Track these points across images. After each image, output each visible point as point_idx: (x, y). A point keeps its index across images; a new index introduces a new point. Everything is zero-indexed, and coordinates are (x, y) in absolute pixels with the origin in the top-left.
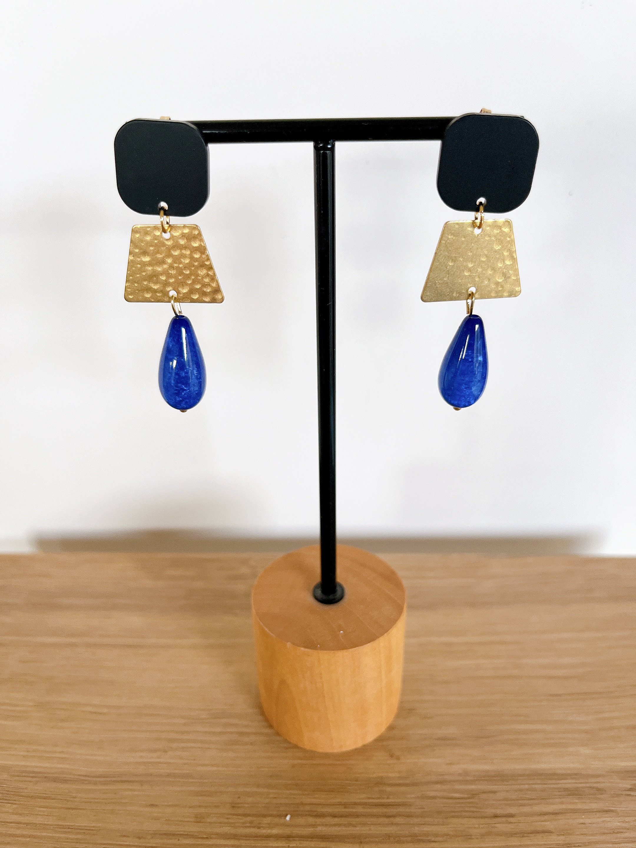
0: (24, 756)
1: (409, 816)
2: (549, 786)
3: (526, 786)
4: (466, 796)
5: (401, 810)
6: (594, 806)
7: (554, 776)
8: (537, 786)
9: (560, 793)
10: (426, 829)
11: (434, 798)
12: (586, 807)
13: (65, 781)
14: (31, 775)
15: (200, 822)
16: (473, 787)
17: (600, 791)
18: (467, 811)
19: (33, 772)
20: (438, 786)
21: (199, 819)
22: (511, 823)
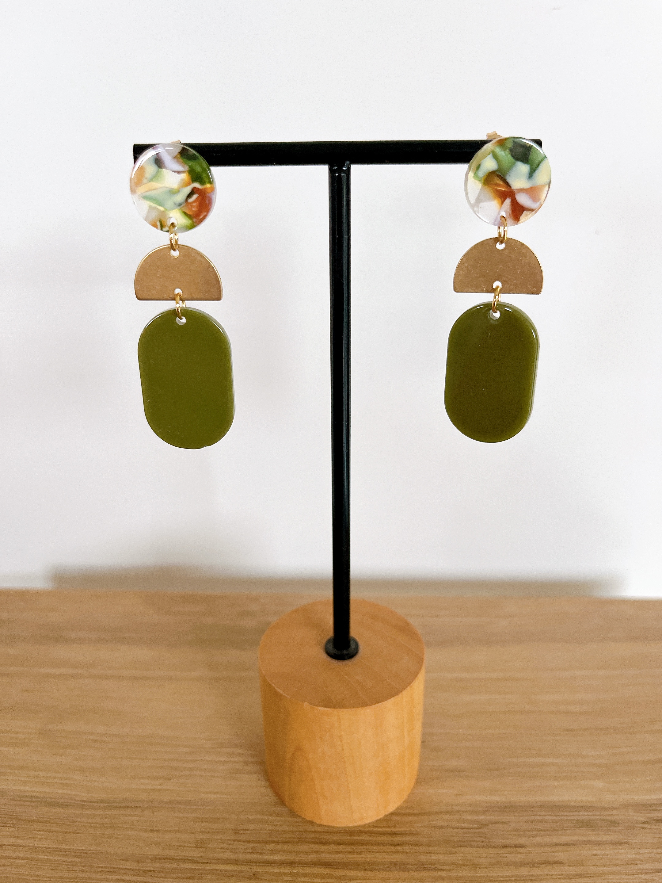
0: (24, 782)
1: (417, 844)
2: (561, 818)
3: (538, 818)
4: (475, 826)
5: (408, 838)
6: (607, 838)
7: (566, 807)
8: (548, 818)
9: (572, 825)
10: (433, 857)
11: (442, 827)
12: (599, 838)
13: (64, 806)
15: (201, 847)
16: (483, 817)
17: (614, 823)
18: (476, 841)
20: (447, 816)
21: (200, 845)
22: (521, 853)
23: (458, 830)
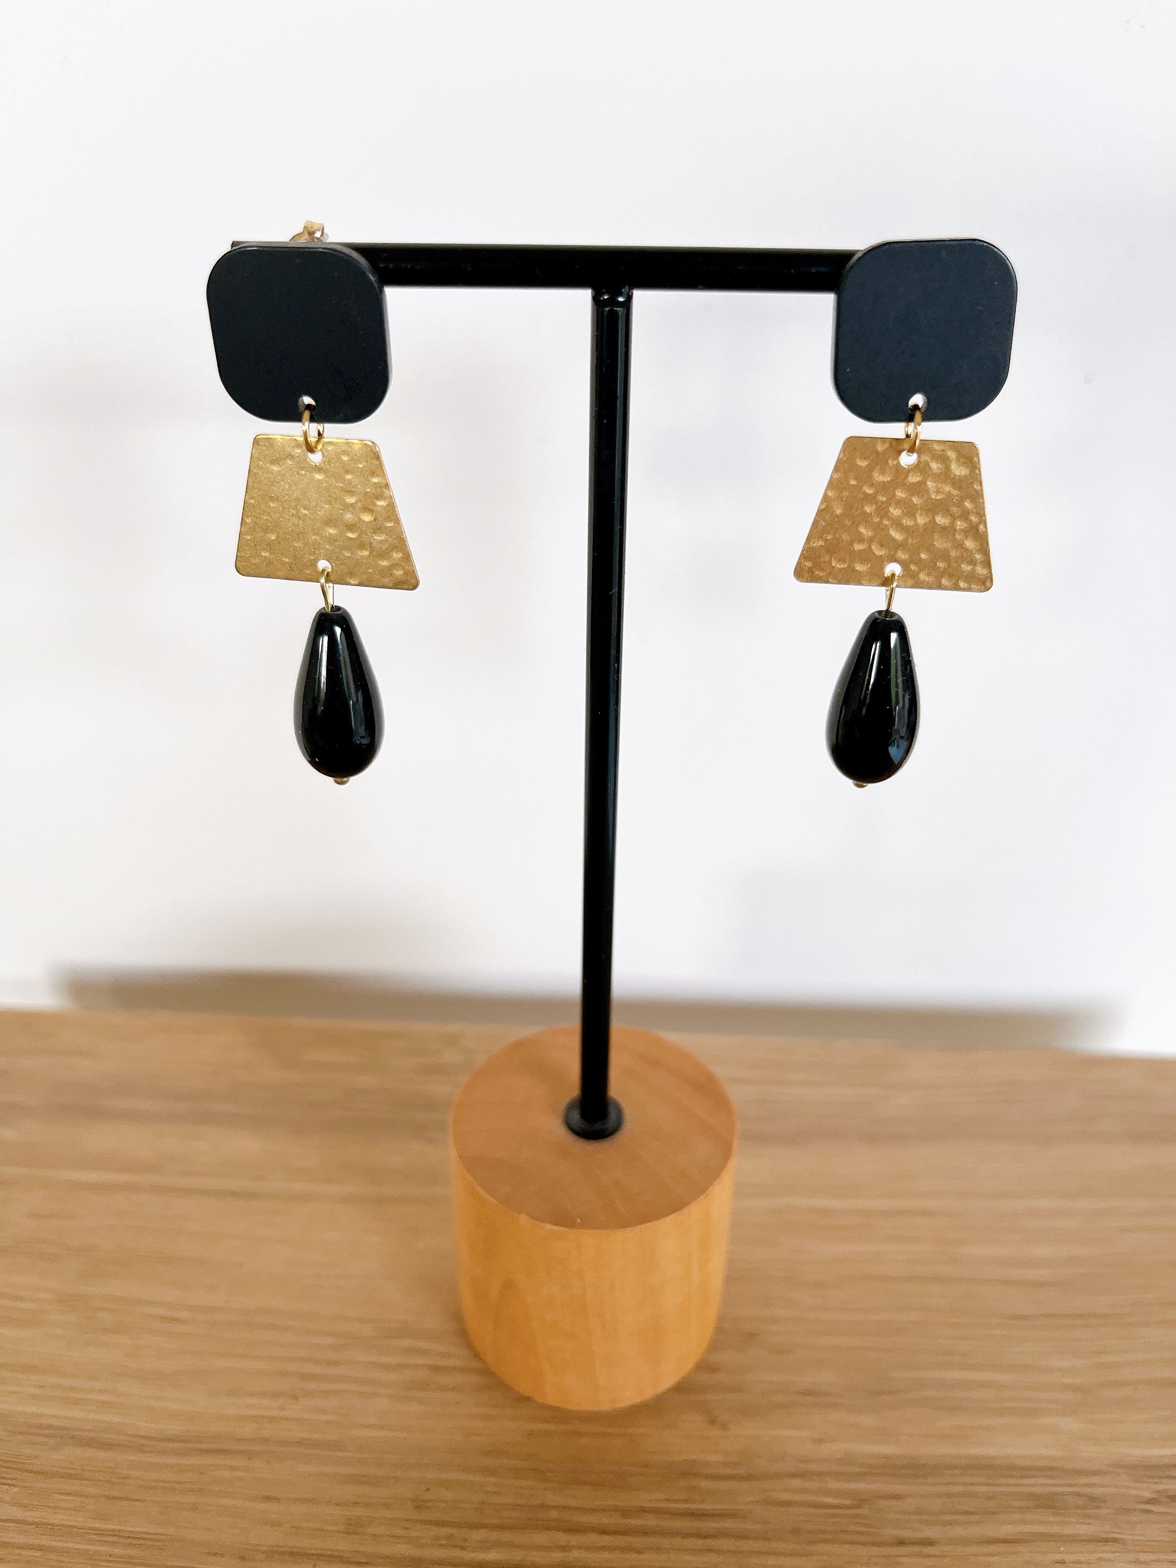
0: (35, 1397)
1: (743, 1536)
2: (1001, 1489)
3: (960, 1489)
4: (848, 1503)
5: (728, 1524)
6: (1083, 1529)
7: (1011, 1470)
8: (979, 1489)
9: (1022, 1504)
10: (770, 1561)
11: (788, 1504)
12: (1067, 1530)
13: (108, 1446)
14: (46, 1432)
15: (355, 1533)
16: (860, 1486)
17: (1096, 1501)
18: (848, 1532)
19: (51, 1427)
20: (797, 1483)
21: (353, 1527)
22: (929, 1556)
23: (818, 1511)
